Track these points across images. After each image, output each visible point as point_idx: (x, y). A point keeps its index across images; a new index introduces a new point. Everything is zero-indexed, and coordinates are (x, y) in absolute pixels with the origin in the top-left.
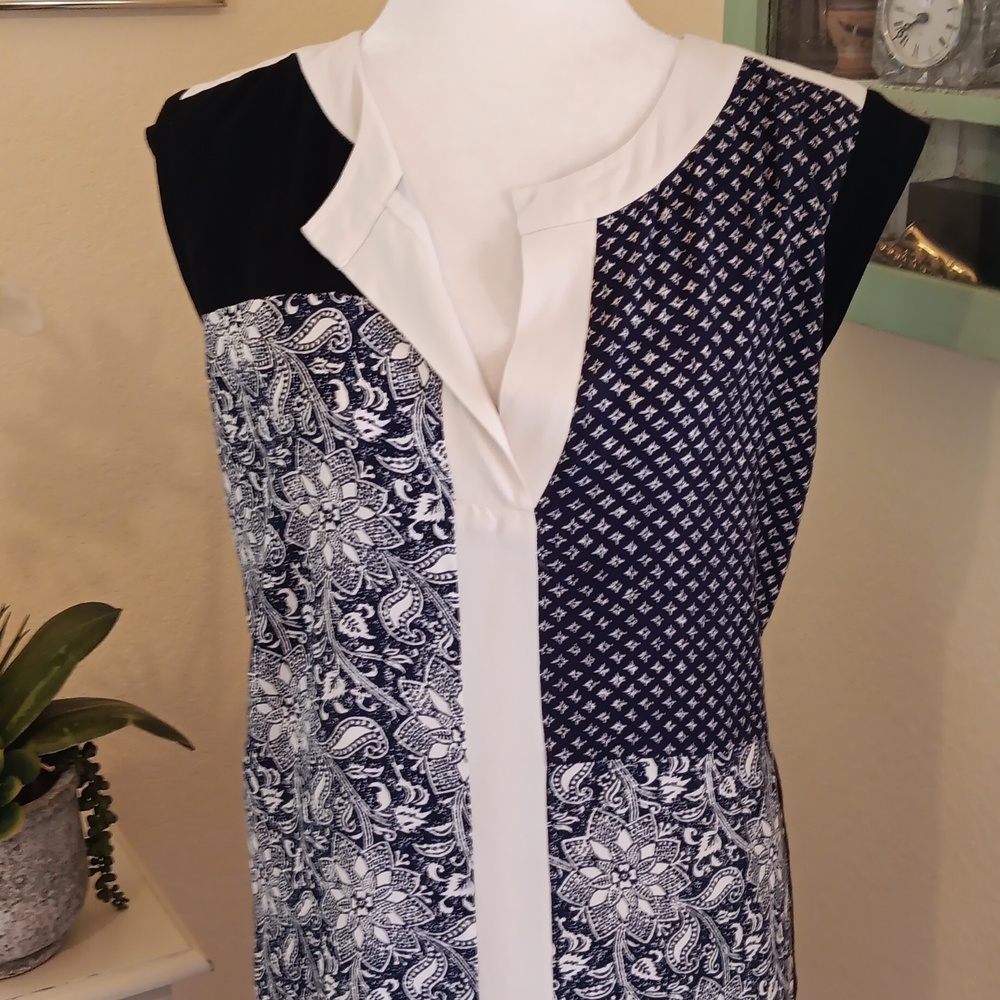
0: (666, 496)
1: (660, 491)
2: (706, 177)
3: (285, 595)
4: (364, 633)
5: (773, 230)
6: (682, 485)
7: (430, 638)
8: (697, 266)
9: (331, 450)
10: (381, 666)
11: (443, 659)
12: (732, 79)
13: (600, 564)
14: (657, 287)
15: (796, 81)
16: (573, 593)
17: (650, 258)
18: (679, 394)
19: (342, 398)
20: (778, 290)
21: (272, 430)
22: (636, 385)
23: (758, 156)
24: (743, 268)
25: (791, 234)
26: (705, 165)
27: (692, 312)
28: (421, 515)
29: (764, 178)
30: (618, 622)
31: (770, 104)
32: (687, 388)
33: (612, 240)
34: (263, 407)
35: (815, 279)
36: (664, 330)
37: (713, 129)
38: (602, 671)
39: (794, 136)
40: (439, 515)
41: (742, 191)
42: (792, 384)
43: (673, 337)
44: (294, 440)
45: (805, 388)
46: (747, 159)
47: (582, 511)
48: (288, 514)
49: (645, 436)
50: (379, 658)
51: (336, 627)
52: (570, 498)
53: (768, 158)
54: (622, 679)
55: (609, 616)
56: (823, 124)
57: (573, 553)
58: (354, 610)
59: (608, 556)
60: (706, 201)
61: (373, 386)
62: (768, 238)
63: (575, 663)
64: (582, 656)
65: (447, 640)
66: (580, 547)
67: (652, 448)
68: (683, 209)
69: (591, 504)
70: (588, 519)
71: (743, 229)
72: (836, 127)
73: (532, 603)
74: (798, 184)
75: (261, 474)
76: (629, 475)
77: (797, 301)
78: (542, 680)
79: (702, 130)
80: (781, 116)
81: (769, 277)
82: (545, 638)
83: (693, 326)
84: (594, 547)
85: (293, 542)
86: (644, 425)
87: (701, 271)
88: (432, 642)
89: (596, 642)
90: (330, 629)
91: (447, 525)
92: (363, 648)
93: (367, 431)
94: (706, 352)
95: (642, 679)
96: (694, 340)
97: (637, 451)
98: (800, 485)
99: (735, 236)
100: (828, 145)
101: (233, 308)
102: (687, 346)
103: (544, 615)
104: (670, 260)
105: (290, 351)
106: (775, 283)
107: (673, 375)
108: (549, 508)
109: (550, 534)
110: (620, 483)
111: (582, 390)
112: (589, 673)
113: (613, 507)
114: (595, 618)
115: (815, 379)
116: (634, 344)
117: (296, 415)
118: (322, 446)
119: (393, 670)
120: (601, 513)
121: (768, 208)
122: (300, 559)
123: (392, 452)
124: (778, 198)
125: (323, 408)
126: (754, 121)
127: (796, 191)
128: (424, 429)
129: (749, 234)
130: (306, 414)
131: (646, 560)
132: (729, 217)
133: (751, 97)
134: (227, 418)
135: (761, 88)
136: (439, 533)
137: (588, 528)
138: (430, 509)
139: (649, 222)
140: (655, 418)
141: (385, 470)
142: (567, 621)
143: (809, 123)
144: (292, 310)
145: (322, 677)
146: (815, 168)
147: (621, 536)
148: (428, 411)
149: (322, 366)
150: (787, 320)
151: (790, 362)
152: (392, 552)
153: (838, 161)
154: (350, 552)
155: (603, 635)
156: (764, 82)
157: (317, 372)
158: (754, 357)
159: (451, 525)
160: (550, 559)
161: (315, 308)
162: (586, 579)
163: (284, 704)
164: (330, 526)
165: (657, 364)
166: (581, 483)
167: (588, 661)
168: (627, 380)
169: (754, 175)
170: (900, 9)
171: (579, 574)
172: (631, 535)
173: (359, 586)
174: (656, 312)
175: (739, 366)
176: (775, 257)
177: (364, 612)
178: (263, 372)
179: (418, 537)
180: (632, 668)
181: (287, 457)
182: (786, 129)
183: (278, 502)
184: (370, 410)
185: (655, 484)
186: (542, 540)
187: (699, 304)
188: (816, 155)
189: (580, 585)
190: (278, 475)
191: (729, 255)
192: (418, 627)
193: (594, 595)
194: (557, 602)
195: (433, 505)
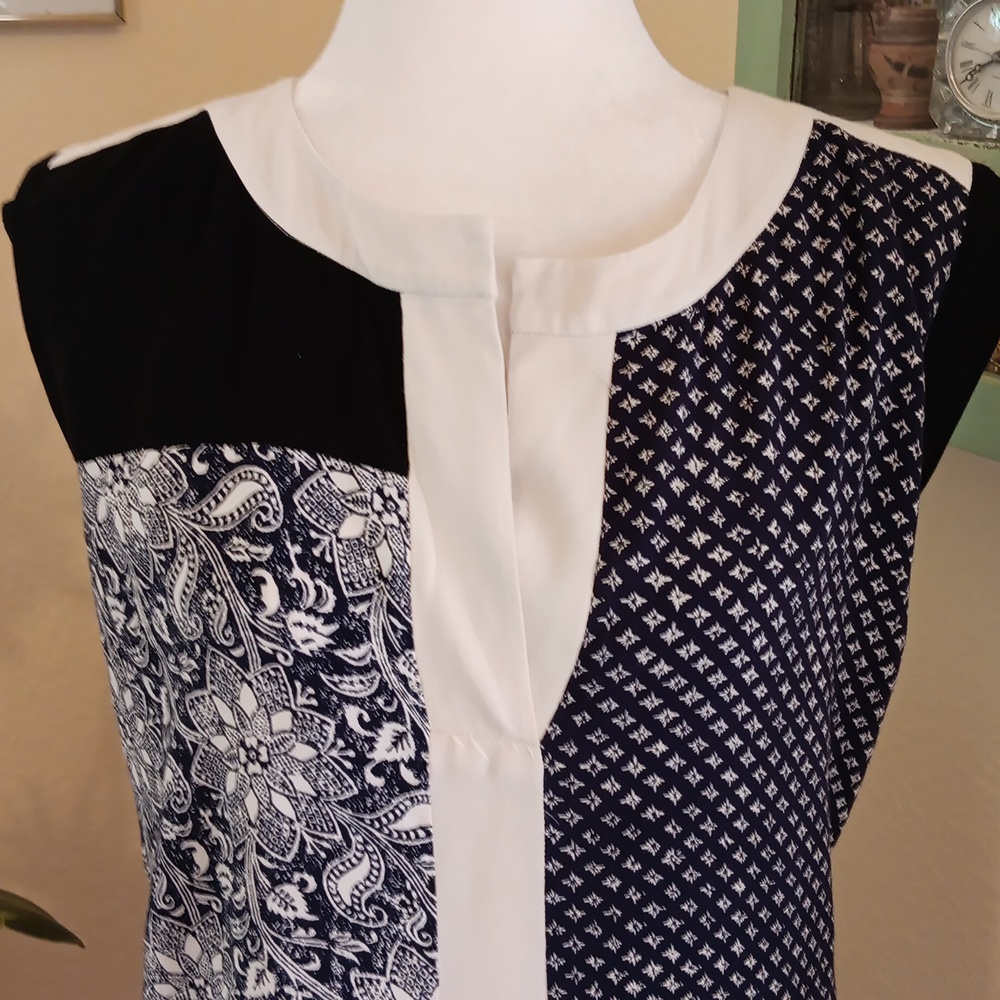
0: (721, 727)
1: (713, 719)
2: (768, 286)
3: (192, 849)
4: (303, 912)
5: (859, 358)
6: (742, 709)
7: (395, 916)
8: (759, 409)
9: (256, 666)
10: (326, 957)
11: (413, 944)
12: (800, 151)
13: (630, 816)
14: (705, 438)
15: (883, 153)
16: (593, 854)
17: (695, 396)
18: (740, 590)
19: (271, 595)
20: (865, 439)
21: (173, 630)
22: (680, 577)
23: (838, 256)
24: (821, 409)
25: (881, 362)
26: (767, 269)
27: (754, 475)
28: (382, 752)
29: (846, 286)
30: (655, 894)
31: (851, 185)
32: (750, 580)
33: (635, 367)
34: (161, 598)
35: (912, 421)
36: (717, 499)
37: (777, 219)
38: (632, 958)
39: (885, 230)
40: (408, 751)
41: (817, 304)
42: (880, 559)
43: (729, 510)
44: (204, 650)
45: (896, 565)
46: (823, 260)
47: (606, 745)
48: (195, 746)
49: (694, 648)
50: (323, 945)
51: (263, 904)
52: (589, 728)
53: (850, 258)
54: (658, 969)
55: (643, 886)
56: (921, 211)
57: (594, 801)
58: (289, 881)
59: (642, 807)
60: (769, 319)
61: (313, 577)
62: (853, 368)
63: (595, 947)
64: (605, 937)
65: (419, 920)
66: (603, 794)
67: (704, 663)
68: (737, 329)
69: (619, 736)
70: (615, 757)
71: (820, 356)
72: (938, 216)
73: (536, 866)
74: (890, 295)
75: (158, 681)
76: (671, 700)
77: (887, 450)
78: (549, 969)
79: (761, 222)
80: (868, 203)
81: (854, 421)
82: (553, 913)
83: (755, 493)
84: (622, 794)
85: (202, 783)
86: (692, 632)
87: (764, 417)
88: (397, 922)
89: (624, 920)
90: (254, 905)
91: (419, 766)
92: (301, 932)
93: (306, 641)
94: (774, 529)
95: (686, 969)
96: (757, 512)
97: (683, 667)
98: (883, 686)
99: (808, 365)
100: (928, 242)
101: (118, 460)
102: (749, 522)
103: (552, 882)
104: (722, 400)
105: (197, 527)
106: (861, 430)
107: (730, 564)
108: (561, 740)
109: (563, 775)
110: (658, 710)
111: (601, 575)
112: (614, 961)
113: (650, 742)
114: (623, 889)
115: (907, 552)
116: (676, 518)
117: (206, 617)
118: (243, 662)
119: (342, 960)
120: (632, 749)
121: (852, 328)
122: (213, 805)
123: (342, 668)
124: (865, 312)
125: (244, 610)
126: (830, 207)
127: (888, 304)
128: (386, 637)
129: (827, 364)
130: (220, 617)
131: (692, 811)
132: (800, 339)
133: (824, 175)
134: (112, 601)
135: (839, 162)
136: (408, 775)
137: (614, 769)
138: (395, 744)
139: (692, 347)
140: (708, 623)
141: (332, 692)
142: (584, 891)
143: (903, 211)
144: (200, 468)
145: (244, 965)
146: (914, 272)
147: (659, 781)
148: (391, 610)
149: (241, 550)
150: (875, 475)
151: (877, 531)
152: (342, 804)
153: (941, 260)
154: (282, 804)
155: (633, 911)
156: (842, 155)
157: (235, 558)
158: (836, 531)
159: (424, 764)
160: (561, 808)
161: (230, 467)
162: (611, 836)
163: (192, 985)
164: (255, 768)
165: (709, 547)
166: (604, 707)
167: (613, 945)
168: (667, 569)
169: (833, 283)
170: (969, 45)
171: (601, 829)
172: (673, 779)
173: (295, 848)
174: (706, 473)
175: (817, 545)
176: (861, 394)
177: (303, 884)
178: (158, 551)
179: (378, 782)
180: (673, 955)
181: (195, 670)
182: (875, 220)
183: (183, 729)
184: (309, 611)
185: (707, 711)
186: (551, 783)
187: (763, 463)
188: (913, 254)
189: (603, 844)
190: (182, 693)
191: (801, 392)
192: (380, 903)
193: (622, 858)
194: (571, 866)
195: (399, 739)
